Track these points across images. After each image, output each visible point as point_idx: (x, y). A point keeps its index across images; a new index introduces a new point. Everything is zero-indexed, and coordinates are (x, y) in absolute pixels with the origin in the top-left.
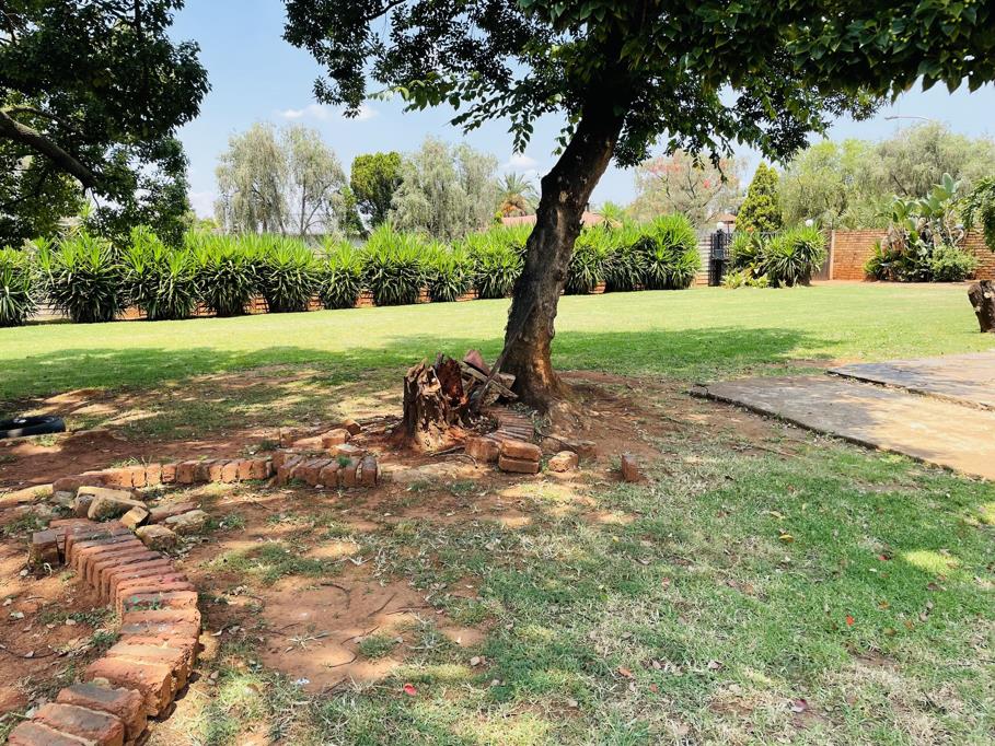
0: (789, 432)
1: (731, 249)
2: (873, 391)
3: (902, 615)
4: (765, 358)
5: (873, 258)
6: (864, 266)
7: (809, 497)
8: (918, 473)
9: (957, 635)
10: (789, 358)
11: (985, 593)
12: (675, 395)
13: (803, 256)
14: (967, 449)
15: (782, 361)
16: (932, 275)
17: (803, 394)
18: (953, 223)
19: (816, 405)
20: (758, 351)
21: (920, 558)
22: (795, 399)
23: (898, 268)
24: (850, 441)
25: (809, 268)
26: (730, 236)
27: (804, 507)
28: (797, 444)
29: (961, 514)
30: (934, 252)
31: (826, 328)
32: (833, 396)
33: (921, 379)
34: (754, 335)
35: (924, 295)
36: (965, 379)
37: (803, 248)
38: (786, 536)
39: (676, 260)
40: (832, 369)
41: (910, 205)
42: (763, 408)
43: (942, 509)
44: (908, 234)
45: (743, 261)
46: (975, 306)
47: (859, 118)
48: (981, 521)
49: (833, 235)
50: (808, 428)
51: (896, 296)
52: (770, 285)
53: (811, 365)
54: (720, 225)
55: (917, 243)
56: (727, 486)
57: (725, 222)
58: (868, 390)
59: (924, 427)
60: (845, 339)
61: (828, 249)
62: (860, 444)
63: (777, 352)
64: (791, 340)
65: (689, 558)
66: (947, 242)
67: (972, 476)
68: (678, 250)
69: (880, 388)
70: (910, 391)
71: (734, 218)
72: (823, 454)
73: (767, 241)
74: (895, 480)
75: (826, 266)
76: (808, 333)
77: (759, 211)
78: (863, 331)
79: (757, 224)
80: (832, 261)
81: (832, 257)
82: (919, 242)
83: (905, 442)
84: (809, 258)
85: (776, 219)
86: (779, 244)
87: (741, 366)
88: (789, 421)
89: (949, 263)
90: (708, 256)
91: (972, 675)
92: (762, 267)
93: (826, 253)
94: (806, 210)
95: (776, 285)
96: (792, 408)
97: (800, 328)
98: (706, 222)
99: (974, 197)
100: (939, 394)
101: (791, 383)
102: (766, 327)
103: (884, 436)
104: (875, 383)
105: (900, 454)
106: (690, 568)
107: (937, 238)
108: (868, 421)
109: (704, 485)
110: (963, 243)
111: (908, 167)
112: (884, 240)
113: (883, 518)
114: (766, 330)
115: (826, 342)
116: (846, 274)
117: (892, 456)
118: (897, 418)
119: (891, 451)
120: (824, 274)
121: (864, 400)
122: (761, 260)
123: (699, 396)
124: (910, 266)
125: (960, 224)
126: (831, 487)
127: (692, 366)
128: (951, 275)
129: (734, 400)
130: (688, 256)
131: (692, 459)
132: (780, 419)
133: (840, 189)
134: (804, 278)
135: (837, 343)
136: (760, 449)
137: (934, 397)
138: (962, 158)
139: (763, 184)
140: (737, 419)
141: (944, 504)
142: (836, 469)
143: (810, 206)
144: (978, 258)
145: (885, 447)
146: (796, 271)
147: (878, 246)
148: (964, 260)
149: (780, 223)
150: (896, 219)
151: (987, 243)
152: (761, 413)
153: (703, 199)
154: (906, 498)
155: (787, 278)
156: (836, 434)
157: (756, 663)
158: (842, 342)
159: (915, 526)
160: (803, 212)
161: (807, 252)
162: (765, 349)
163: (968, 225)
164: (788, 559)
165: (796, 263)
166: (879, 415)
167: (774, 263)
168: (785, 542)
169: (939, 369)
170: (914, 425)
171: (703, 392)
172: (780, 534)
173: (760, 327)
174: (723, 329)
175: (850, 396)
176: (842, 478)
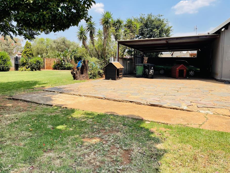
0: (33, 105)
1: (20, 61)
2: (53, 93)
3: (55, 140)
4: (29, 88)
5: (54, 65)
6: (52, 66)
7: (37, 119)
8: (60, 109)
9: (66, 141)
10: (35, 88)
11: (71, 131)
12: (3, 100)
13: (38, 64)
14: (70, 103)
15: (33, 88)
16: (66, 69)
17: (38, 96)
18: (68, 58)
19: (40, 98)
20: (27, 86)
21: (59, 127)
22: (35, 97)
23: (59, 67)
24: (47, 105)
25: (40, 67)
26: (20, 58)
27: (36, 122)
28: (35, 108)
29: (68, 117)
30: (66, 64)
31: (44, 80)
32: (44, 95)
33: (62, 90)
34: (26, 82)
35: (64, 73)
36: (70, 89)
37: (38, 62)
38: (31, 130)
39: (5, 64)
40: (44, 89)
41: (60, 54)
42: (27, 100)
43: (65, 116)
44: (60, 60)
45: (24, 64)
46: (72, 75)
47: (46, 34)
48: (72, 117)
49: (45, 59)
50: (38, 103)
51: (59, 73)
52: (31, 70)
53: (39, 89)
54: (17, 55)
55: (62, 62)
56: (16, 121)
57: (18, 55)
58: (51, 93)
59: (62, 100)
60: (47, 82)
61: (44, 62)
62: (49, 105)
63: (32, 86)
64: (35, 83)
65: (5, 141)
66: (68, 62)
67: (70, 108)
68: (5, 61)
69: (54, 93)
70: (60, 93)
71: (21, 54)
72: (41, 109)
73: (29, 60)
74: (56, 112)
75: (44, 66)
76: (39, 82)
77: (27, 52)
78: (51, 80)
79: (27, 55)
80: (45, 65)
81: (45, 64)
82: (63, 62)
83: (58, 103)
84: (40, 64)
85: (32, 55)
86: (32, 60)
87: (23, 90)
88: (34, 102)
89: (68, 66)
90: (14, 63)
91: (68, 148)
92: (28, 66)
93: (44, 63)
94: (39, 53)
95: (32, 70)
96: (35, 100)
97: (38, 80)
98: (14, 54)
99: (72, 53)
100: (65, 93)
101: (35, 93)
102: (29, 80)
103: (54, 103)
104: (53, 92)
105: (57, 106)
106: (5, 144)
107: (66, 61)
108: (51, 100)
109: (10, 122)
110: (71, 62)
111: (60, 46)
112: (56, 61)
113: (53, 120)
114: (29, 81)
115: (43, 83)
116: (48, 68)
117: (56, 107)
118: (57, 99)
119: (55, 106)
120: (44, 68)
121: (51, 96)
122: (28, 64)
123: (10, 99)
124: (61, 66)
125: (70, 58)
126: (42, 116)
127: (9, 91)
128: (69, 68)
129: (20, 99)
130: (8, 63)
131: (7, 116)
132: (32, 102)
133: (46, 49)
134: (39, 69)
135: (46, 83)
136: (26, 110)
137: (64, 93)
138: (70, 45)
139: (28, 46)
140: (21, 104)
141: (65, 115)
142: (44, 112)
143: (40, 52)
144: (73, 65)
145: (54, 105)
146: (37, 67)
147: (55, 62)
148: (71, 65)
149: (33, 56)
150: (58, 57)
151: (75, 62)
152: (26, 101)
153: (12, 48)
154: (58, 115)
155: (35, 69)
156: (44, 104)
157: (21, 161)
158: (47, 83)
159: (59, 121)
160: (38, 54)
161: (39, 63)
162: (29, 86)
163: (71, 59)
164: (31, 135)
165: (37, 65)
166: (54, 98)
167: (31, 65)
168: (31, 131)
169: (66, 88)
170: (60, 100)
171: (12, 98)
172: (29, 129)
173: (28, 80)
174: (18, 81)
175: (48, 95)
176: (45, 113)
